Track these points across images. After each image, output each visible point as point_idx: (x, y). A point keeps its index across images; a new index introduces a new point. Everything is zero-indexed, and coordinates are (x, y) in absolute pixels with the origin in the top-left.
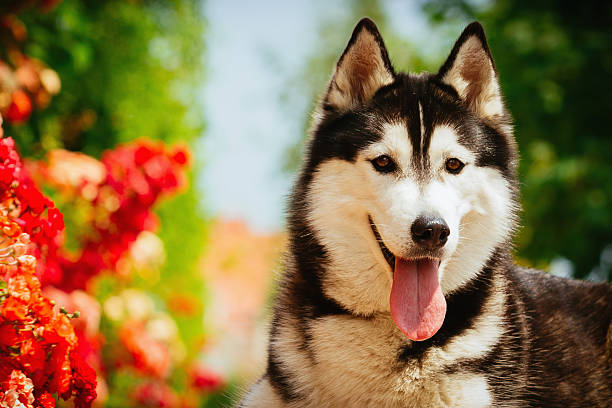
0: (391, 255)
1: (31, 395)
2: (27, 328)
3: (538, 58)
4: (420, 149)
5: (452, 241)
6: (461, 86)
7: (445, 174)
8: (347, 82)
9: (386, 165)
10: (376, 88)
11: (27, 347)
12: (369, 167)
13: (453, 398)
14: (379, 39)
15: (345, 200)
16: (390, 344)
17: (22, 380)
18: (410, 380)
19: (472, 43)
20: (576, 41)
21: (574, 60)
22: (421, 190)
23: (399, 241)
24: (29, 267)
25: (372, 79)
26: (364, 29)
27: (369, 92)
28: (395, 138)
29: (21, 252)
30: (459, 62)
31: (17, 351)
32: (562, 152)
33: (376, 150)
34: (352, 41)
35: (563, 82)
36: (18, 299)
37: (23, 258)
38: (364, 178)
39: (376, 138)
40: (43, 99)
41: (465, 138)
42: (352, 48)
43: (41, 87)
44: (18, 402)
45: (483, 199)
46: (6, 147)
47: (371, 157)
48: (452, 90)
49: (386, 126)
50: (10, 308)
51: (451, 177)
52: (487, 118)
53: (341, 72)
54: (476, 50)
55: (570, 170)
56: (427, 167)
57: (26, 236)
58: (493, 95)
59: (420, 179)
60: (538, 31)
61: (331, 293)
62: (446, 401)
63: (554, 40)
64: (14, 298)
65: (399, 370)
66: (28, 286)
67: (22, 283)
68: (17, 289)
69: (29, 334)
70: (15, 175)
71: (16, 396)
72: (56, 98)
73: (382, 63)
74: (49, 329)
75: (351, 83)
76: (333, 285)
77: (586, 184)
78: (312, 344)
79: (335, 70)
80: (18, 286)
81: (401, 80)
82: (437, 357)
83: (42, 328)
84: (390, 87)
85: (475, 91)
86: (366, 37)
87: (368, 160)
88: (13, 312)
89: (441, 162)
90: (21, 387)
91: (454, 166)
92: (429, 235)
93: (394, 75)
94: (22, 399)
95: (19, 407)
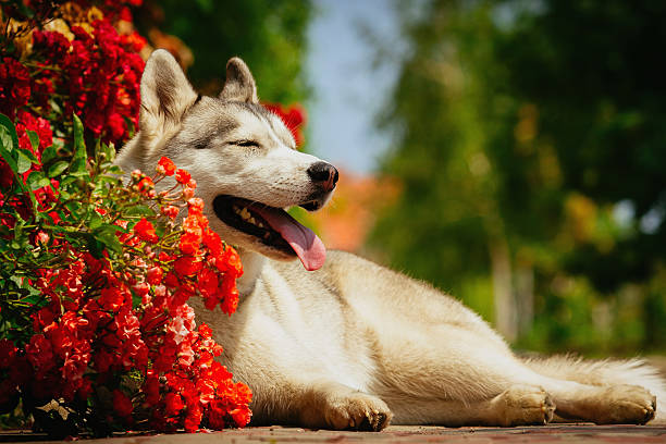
1: (193, 322)
2: (197, 260)
11: (203, 275)
17: (185, 309)
24: (198, 207)
29: (191, 196)
36: (193, 235)
37: (192, 201)
44: (183, 327)
50: (186, 243)
64: (189, 234)
66: (199, 224)
67: (195, 222)
68: (191, 226)
71: (182, 322)
74: (221, 259)
80: (192, 223)
88: (190, 246)
90: (184, 315)
94: (187, 325)
95: (184, 332)
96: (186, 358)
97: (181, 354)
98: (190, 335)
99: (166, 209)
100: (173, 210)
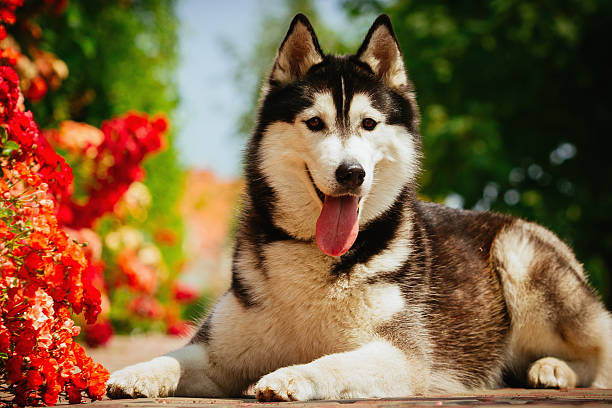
0: (322, 193)
1: (52, 309)
2: (48, 255)
3: (432, 41)
4: (342, 112)
5: (368, 182)
6: (374, 63)
7: (361, 130)
8: (287, 63)
9: (317, 125)
10: (309, 67)
11: (49, 270)
12: (304, 126)
13: (374, 303)
14: (311, 29)
15: (286, 153)
16: (325, 261)
17: (44, 298)
18: (341, 288)
19: (381, 30)
20: (461, 28)
21: (460, 42)
22: (343, 143)
23: (327, 182)
24: (48, 208)
25: (306, 59)
26: (299, 23)
27: (303, 69)
28: (323, 104)
29: (42, 198)
30: (372, 45)
31: (42, 273)
32: (453, 112)
33: (309, 113)
34: (290, 32)
35: (452, 59)
36: (41, 233)
37: (43, 202)
38: (301, 135)
39: (310, 104)
40: (55, 83)
41: (377, 103)
42: (291, 37)
43: (54, 73)
44: (42, 314)
45: (392, 150)
46: (27, 118)
47: (306, 119)
48: (367, 67)
49: (316, 95)
50: (35, 240)
51: (367, 133)
52: (395, 87)
53: (282, 54)
54: (385, 36)
55: (460, 125)
56: (348, 125)
57: (45, 185)
58: (399, 70)
59: (343, 135)
60: (432, 20)
61: (279, 223)
62: (369, 305)
63: (444, 26)
64: (38, 232)
65: (332, 281)
66: (48, 223)
67: (44, 221)
68: (40, 225)
69: (50, 260)
70: (35, 139)
71: (41, 310)
72: (65, 81)
73: (313, 48)
74: (65, 255)
75: (290, 63)
76: (280, 217)
77: (472, 136)
78: (266, 263)
79: (277, 54)
80: (40, 223)
81: (328, 60)
82: (362, 271)
83: (60, 254)
84: (320, 65)
85: (386, 66)
86: (301, 28)
87: (303, 121)
88: (37, 243)
89: (358, 122)
90: (43, 303)
91: (369, 124)
92: (350, 177)
93: (323, 56)
94: (45, 312)
95: (43, 318)
96: (45, 342)
97: (40, 338)
98: (49, 321)
99: (21, 210)
100: (27, 210)
